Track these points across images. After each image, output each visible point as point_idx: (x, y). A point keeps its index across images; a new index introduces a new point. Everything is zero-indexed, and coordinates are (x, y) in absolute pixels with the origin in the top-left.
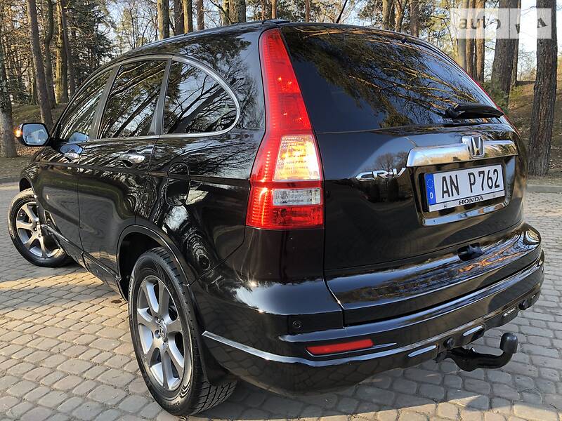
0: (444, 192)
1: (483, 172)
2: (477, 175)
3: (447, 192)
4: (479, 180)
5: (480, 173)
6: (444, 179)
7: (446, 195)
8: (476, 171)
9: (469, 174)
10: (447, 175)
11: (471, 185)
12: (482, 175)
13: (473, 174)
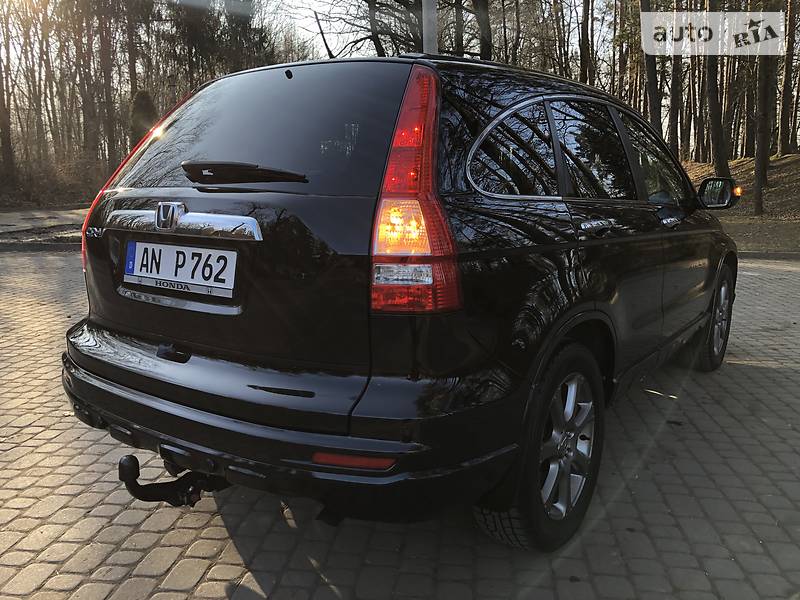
0: (143, 265)
1: (200, 255)
2: (189, 256)
3: (146, 266)
4: (190, 264)
5: (194, 255)
6: (146, 250)
7: (144, 269)
8: (188, 251)
9: (178, 253)
10: (150, 247)
11: (178, 266)
12: (196, 259)
13: (183, 253)
